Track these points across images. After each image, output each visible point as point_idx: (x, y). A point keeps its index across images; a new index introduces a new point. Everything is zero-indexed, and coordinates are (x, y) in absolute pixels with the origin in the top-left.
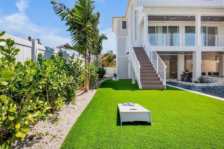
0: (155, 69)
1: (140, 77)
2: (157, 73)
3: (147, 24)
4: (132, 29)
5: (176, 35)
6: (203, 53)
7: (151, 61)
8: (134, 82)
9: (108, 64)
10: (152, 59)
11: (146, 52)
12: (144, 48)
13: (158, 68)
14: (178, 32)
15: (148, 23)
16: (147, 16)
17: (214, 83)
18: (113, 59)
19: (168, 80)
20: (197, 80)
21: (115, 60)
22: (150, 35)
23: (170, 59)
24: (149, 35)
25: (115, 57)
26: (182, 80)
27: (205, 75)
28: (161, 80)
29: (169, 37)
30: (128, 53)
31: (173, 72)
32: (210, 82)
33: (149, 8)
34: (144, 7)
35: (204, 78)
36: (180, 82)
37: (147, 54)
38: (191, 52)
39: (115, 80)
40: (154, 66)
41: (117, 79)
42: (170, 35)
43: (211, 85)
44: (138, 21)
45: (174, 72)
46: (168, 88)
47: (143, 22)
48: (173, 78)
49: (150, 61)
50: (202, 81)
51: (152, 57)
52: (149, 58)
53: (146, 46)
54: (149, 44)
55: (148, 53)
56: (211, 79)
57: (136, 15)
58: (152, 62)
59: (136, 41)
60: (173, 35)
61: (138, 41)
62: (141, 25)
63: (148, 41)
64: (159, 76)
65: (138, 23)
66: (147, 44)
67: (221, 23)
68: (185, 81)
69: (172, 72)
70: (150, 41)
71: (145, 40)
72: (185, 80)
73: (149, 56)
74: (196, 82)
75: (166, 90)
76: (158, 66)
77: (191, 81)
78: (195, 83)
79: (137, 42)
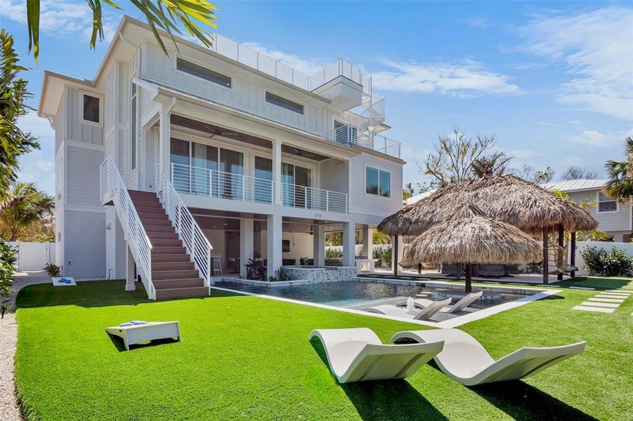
0: (188, 252)
1: (152, 270)
2: (192, 260)
3: (166, 132)
4: (120, 133)
5: (237, 176)
6: (284, 219)
7: (179, 231)
8: (130, 286)
9: (14, 231)
10: (180, 227)
11: (164, 207)
12: (158, 196)
13: (193, 251)
14: (240, 164)
15: (171, 129)
16: (168, 115)
17: (301, 279)
18: (40, 213)
19: (219, 279)
20: (274, 275)
21: (46, 216)
22: (174, 166)
23: (226, 227)
24: (173, 164)
25: (46, 204)
26: (249, 276)
27: (293, 264)
28: (201, 275)
29: (221, 177)
30: (111, 203)
31: (232, 258)
32: (296, 279)
33: (174, 99)
34: (161, 92)
35: (288, 270)
36: (245, 281)
37: (168, 212)
38: (265, 216)
39: (64, 284)
40: (184, 245)
41: (69, 282)
42: (225, 174)
43: (296, 283)
44: (140, 116)
45: (234, 260)
46: (215, 294)
47: (157, 125)
48: (231, 273)
49: (176, 232)
50: (283, 276)
51: (180, 223)
52: (174, 224)
53: (164, 192)
54: (173, 189)
55: (170, 211)
56: (297, 271)
57: (137, 94)
58: (180, 235)
59: (136, 170)
60: (231, 175)
61: (139, 171)
62: (151, 131)
63: (171, 181)
64: (197, 267)
65: (140, 121)
66: (168, 187)
67: (316, 164)
68: (254, 279)
69: (230, 259)
70: (174, 179)
71: (160, 175)
72: (254, 276)
73: (172, 218)
74: (272, 279)
75: (211, 296)
76: (193, 246)
77: (264, 279)
78: (271, 281)
79: (137, 174)
